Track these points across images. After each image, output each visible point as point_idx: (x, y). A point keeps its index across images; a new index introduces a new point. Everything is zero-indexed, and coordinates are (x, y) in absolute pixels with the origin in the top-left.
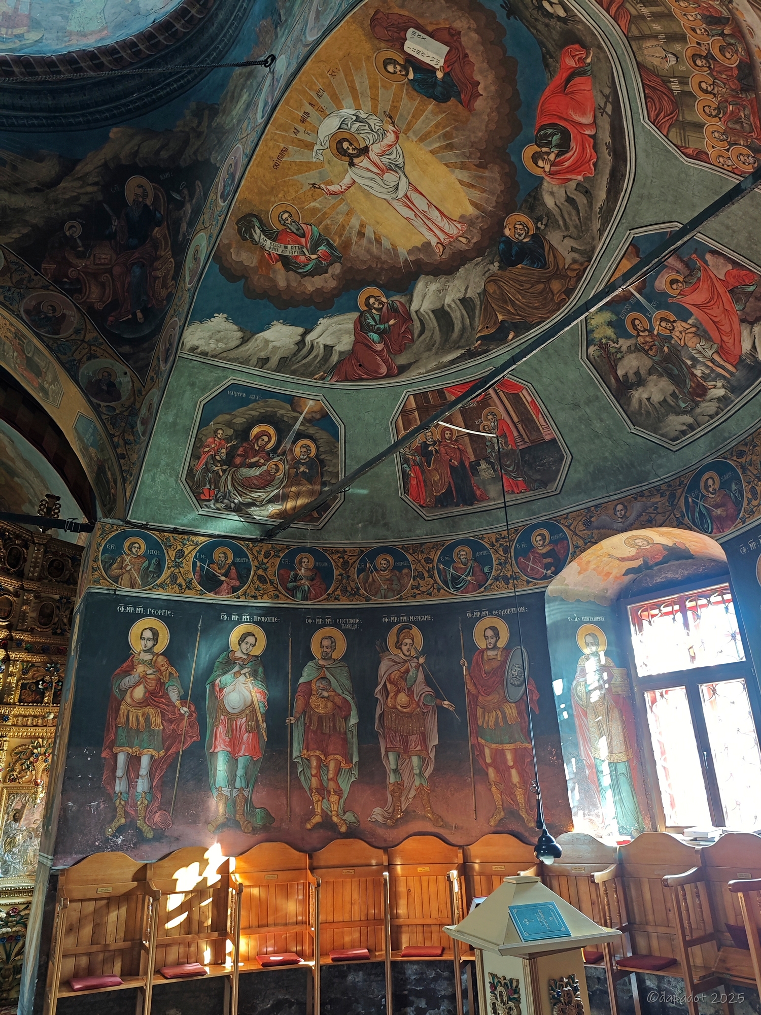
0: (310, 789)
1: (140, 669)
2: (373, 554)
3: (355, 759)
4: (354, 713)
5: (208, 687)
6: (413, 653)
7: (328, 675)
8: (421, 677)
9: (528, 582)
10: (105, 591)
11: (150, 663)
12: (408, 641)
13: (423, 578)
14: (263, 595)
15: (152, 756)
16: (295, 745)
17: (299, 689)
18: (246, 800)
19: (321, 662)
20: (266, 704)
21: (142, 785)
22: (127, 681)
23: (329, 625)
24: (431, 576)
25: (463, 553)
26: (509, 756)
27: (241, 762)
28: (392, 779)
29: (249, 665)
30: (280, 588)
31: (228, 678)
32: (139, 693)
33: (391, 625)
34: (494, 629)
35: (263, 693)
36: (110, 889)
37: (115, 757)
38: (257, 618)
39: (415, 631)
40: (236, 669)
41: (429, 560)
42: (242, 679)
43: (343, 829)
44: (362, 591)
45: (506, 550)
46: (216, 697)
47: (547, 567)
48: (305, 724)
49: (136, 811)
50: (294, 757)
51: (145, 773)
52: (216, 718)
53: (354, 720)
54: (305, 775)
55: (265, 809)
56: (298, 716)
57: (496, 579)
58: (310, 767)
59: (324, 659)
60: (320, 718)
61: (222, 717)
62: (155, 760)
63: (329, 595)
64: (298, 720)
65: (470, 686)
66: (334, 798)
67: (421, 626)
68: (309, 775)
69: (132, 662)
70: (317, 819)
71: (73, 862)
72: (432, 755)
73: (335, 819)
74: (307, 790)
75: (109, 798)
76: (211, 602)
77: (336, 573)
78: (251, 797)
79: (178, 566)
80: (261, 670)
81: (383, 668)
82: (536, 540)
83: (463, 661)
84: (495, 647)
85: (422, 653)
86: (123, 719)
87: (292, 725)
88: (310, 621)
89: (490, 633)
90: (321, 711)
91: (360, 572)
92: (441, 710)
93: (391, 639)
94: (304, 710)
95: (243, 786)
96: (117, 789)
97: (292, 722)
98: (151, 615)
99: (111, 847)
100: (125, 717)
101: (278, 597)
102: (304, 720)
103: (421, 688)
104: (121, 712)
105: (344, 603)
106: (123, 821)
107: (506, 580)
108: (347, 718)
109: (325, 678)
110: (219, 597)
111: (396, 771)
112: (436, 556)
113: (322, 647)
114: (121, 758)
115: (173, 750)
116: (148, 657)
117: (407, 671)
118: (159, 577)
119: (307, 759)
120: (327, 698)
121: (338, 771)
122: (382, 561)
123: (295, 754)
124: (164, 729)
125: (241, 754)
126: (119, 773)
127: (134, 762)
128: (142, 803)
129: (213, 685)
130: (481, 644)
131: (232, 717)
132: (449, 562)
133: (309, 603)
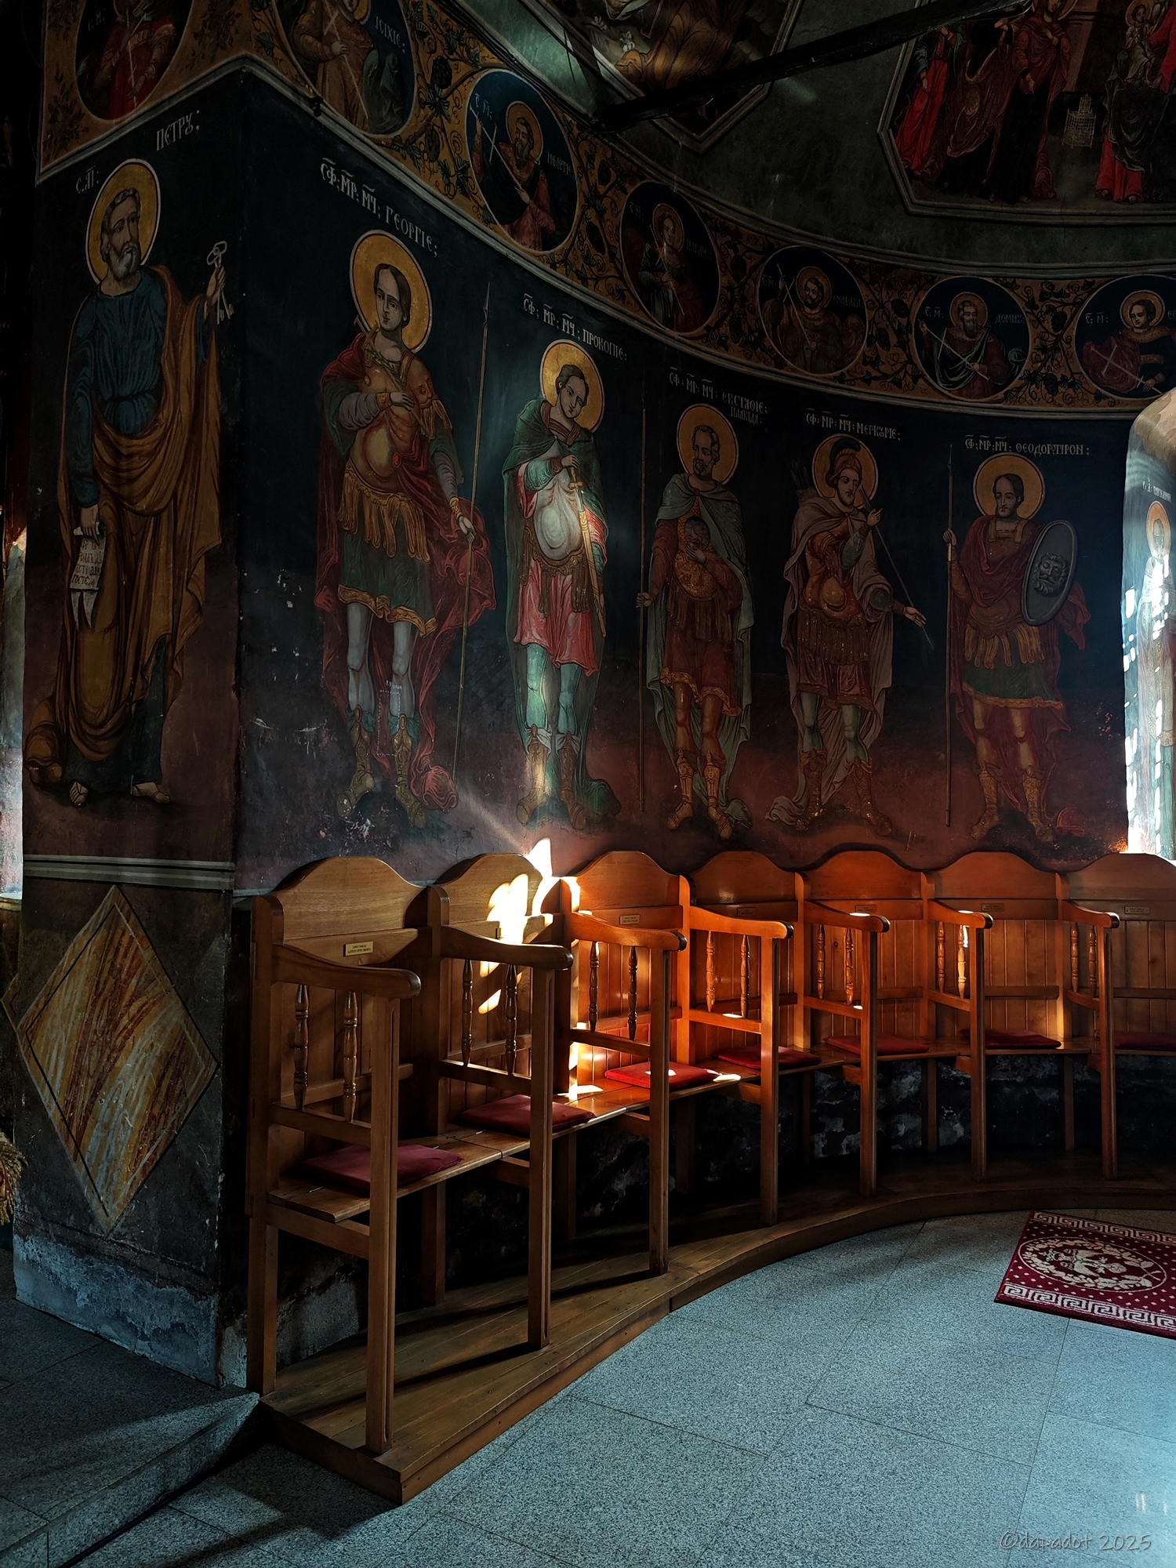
0: (675, 751)
1: (378, 381)
2: (795, 261)
3: (747, 700)
4: (746, 605)
5: (505, 477)
6: (859, 502)
7: (705, 513)
8: (869, 552)
9: (1099, 397)
10: (289, 94)
11: (397, 373)
12: (849, 473)
13: (886, 345)
14: (597, 279)
15: (414, 629)
16: (651, 656)
17: (658, 532)
18: (576, 760)
19: (695, 483)
20: (604, 551)
21: (399, 698)
22: (353, 407)
23: (708, 401)
24: (903, 345)
25: (970, 310)
26: (1018, 721)
27: (567, 672)
28: (806, 744)
29: (575, 448)
30: (626, 275)
31: (537, 468)
32: (379, 447)
33: (821, 433)
34: (1016, 481)
35: (600, 527)
36: (370, 945)
37: (343, 611)
38: (589, 337)
39: (865, 455)
40: (553, 452)
41: (901, 309)
42: (563, 478)
43: (725, 833)
44: (769, 341)
45: (1060, 322)
46: (520, 508)
47: (1147, 371)
48: (667, 613)
49: (391, 760)
50: (648, 681)
51: (403, 669)
52: (522, 561)
53: (745, 622)
54: (666, 721)
55: (606, 784)
56: (656, 592)
57: (1032, 378)
58: (674, 706)
59: (699, 477)
60: (692, 605)
61: (533, 562)
62: (420, 640)
63: (708, 328)
64: (655, 602)
65: (956, 584)
66: (712, 772)
67: (878, 447)
68: (674, 722)
69: (361, 353)
70: (684, 811)
71: (275, 881)
72: (880, 707)
73: (713, 812)
74: (670, 751)
75: (340, 720)
76: (504, 251)
77: (722, 281)
78: (584, 756)
79: (439, 107)
80: (595, 467)
81: (804, 518)
82: (1132, 312)
83: (949, 534)
84: (1012, 516)
85: (875, 504)
86: (353, 515)
87: (646, 608)
88: (677, 381)
89: (1005, 486)
90: (693, 590)
91: (768, 293)
92: (902, 625)
93: (819, 464)
94: (665, 583)
95: (572, 728)
96: (353, 698)
97: (647, 604)
98: (390, 228)
99: (350, 844)
100: (355, 507)
101: (623, 297)
102: (666, 604)
103: (867, 575)
104: (347, 490)
105: (733, 359)
106: (369, 782)
107: (1052, 385)
108: (734, 613)
109: (698, 519)
110: (516, 245)
111: (814, 730)
112: (916, 302)
113: (696, 447)
114: (355, 617)
115: (450, 622)
116: (392, 353)
117: (845, 537)
118: (404, 115)
119: (669, 688)
120: (703, 564)
121: (719, 719)
122: (812, 284)
123: (651, 674)
124: (432, 563)
125: (565, 658)
126: (354, 658)
127: (380, 634)
128: (401, 743)
129: (515, 478)
130: (987, 505)
131: (552, 567)
132: (940, 324)
133: (675, 334)
